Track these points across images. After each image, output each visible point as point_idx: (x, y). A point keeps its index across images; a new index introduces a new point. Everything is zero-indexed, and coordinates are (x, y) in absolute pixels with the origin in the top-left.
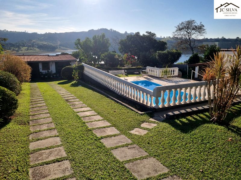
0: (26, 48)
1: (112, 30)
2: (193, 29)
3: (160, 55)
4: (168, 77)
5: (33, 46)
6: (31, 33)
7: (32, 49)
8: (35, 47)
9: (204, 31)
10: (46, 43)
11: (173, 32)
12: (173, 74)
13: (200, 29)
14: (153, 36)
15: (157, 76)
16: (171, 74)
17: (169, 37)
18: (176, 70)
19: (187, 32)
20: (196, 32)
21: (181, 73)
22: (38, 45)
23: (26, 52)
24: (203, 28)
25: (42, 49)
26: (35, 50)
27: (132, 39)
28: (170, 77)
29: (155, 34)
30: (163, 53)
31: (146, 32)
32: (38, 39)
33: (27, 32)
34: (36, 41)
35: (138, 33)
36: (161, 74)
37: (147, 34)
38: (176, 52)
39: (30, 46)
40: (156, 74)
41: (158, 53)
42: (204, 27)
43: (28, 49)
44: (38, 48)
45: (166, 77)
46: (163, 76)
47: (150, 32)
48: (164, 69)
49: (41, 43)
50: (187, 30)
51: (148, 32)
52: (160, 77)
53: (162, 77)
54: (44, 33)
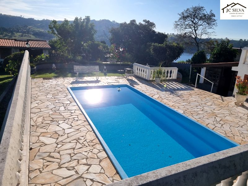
0: (20, 34)
1: (114, 21)
2: (201, 19)
3: (155, 49)
4: (161, 81)
5: (28, 32)
6: (27, 19)
7: (26, 36)
8: (31, 34)
9: (213, 23)
10: (43, 31)
11: (175, 22)
12: (170, 76)
13: (209, 19)
14: (151, 26)
15: (147, 79)
16: (167, 76)
17: (173, 34)
18: (175, 70)
19: (193, 22)
20: (204, 24)
21: (181, 76)
22: (33, 31)
23: (20, 38)
24: (213, 18)
25: (37, 37)
26: (30, 37)
27: (125, 28)
28: (164, 81)
29: (154, 24)
30: (160, 47)
31: (144, 21)
32: (35, 25)
33: (22, 17)
34: (32, 27)
35: (134, 21)
36: (152, 76)
37: (145, 23)
38: (177, 46)
39: (25, 33)
40: (145, 74)
41: (154, 46)
42: (215, 17)
43: (22, 36)
44: (34, 35)
45: (158, 80)
46: (154, 79)
47: (149, 21)
48: (157, 69)
49: (37, 30)
50: (193, 20)
51: (146, 20)
52: (151, 79)
53: (153, 81)
54: (42, 20)
